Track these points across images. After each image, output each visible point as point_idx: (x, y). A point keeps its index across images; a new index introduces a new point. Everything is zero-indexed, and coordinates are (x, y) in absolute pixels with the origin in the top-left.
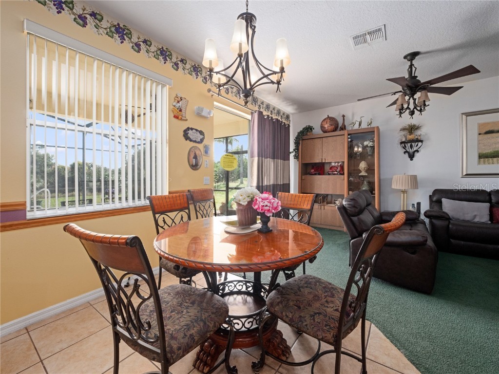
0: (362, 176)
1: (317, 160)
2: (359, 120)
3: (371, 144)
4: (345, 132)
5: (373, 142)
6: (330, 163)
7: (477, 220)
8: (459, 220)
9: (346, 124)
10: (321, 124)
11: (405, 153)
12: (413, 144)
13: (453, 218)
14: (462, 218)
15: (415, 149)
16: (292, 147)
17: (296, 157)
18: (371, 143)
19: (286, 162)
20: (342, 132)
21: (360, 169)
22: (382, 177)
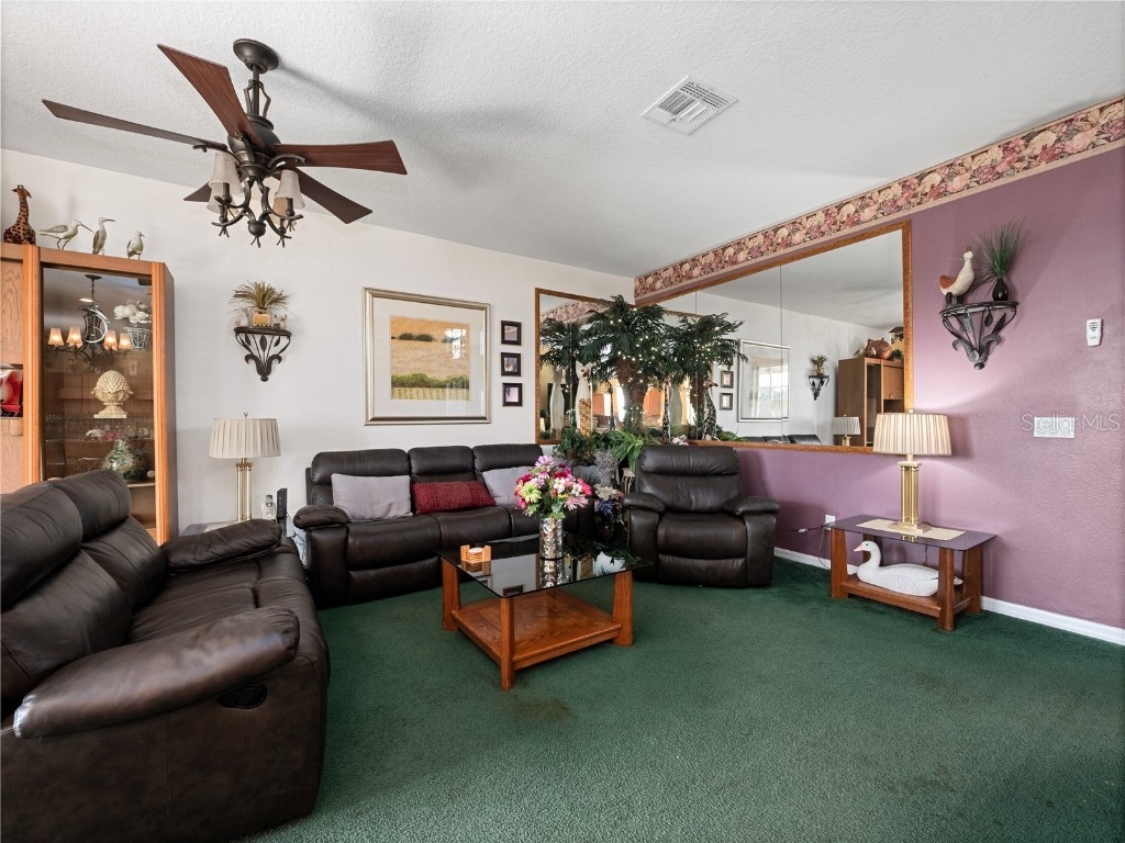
0: (110, 421)
2: (96, 228)
4: (28, 253)
5: (148, 311)
7: (392, 514)
8: (363, 519)
11: (247, 358)
12: (268, 338)
13: (354, 517)
14: (368, 515)
15: (274, 351)
18: (141, 314)
20: (12, 250)
21: (99, 396)
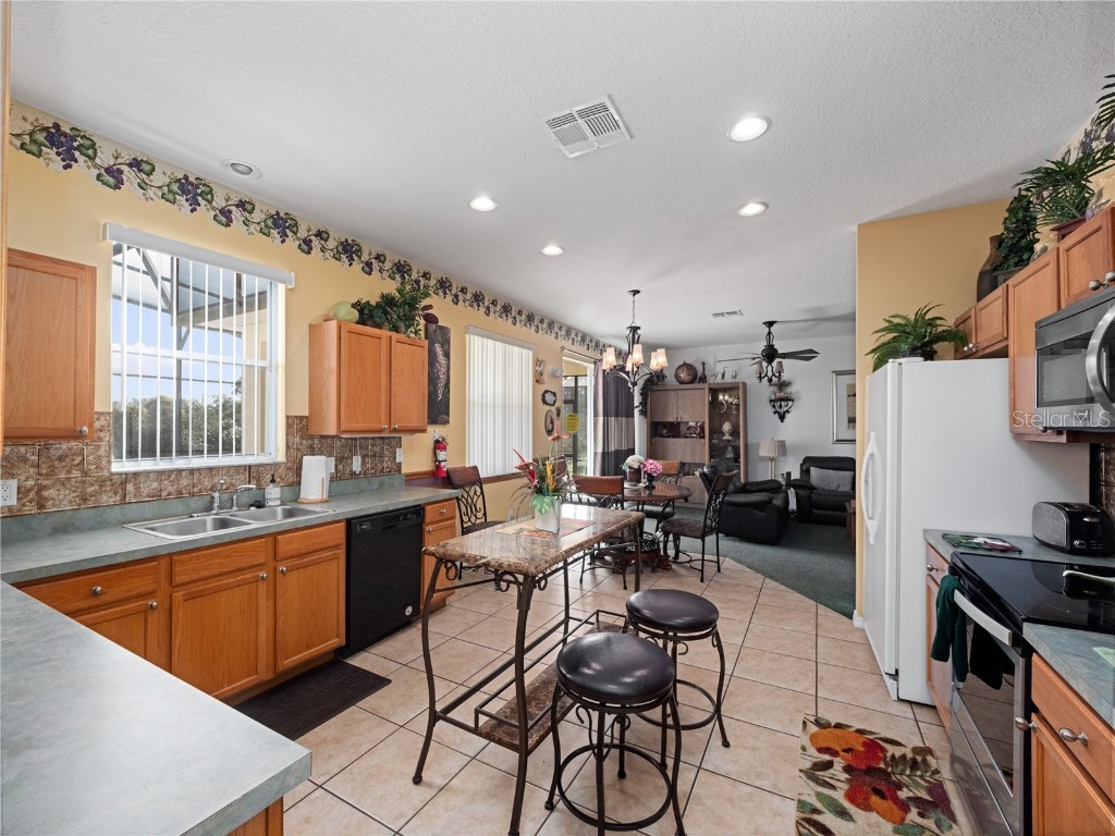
1: (671, 419)
2: (722, 372)
3: (735, 401)
4: (706, 386)
5: (739, 399)
6: (687, 423)
9: (706, 373)
10: (676, 372)
11: (775, 413)
12: (783, 403)
13: (818, 488)
15: (785, 408)
16: (637, 400)
17: (643, 413)
19: (631, 419)
20: (701, 385)
22: (749, 442)
